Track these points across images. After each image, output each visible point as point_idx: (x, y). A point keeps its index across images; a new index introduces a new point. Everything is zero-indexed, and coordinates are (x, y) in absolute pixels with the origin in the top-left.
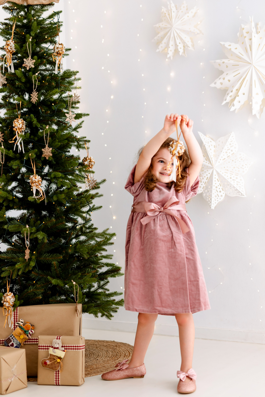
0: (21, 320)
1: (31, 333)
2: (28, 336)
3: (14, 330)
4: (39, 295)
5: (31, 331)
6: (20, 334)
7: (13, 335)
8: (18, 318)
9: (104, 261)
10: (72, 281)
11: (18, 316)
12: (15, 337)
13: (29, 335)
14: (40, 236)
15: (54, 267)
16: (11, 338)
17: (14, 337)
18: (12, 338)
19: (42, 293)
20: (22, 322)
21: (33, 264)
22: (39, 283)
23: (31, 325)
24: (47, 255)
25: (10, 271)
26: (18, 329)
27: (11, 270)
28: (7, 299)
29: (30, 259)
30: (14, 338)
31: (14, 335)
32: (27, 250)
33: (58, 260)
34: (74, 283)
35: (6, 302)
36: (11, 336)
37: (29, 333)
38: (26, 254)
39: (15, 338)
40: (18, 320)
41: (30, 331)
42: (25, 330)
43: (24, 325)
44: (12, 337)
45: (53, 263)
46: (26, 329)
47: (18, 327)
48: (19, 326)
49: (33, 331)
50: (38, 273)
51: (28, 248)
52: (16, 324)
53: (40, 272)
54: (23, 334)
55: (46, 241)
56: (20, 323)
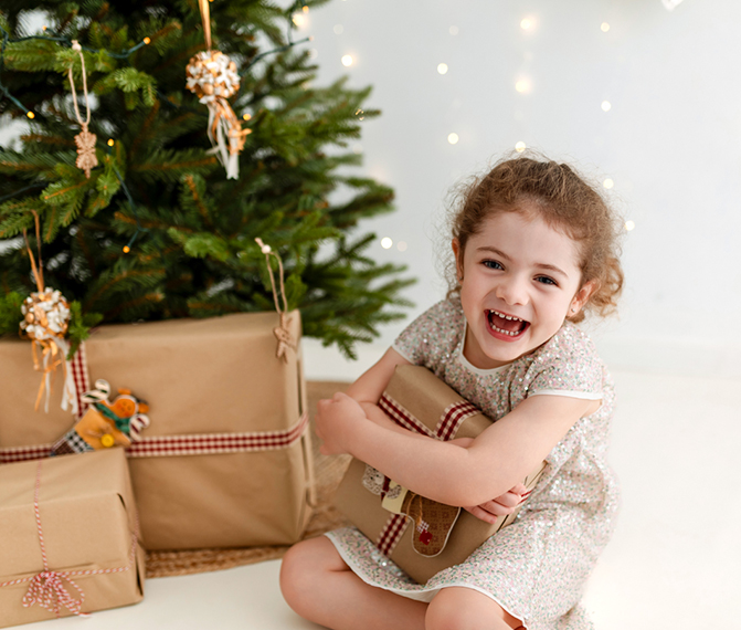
0: (99, 385)
1: (138, 425)
2: (128, 435)
3: (81, 415)
4: (153, 289)
5: (140, 420)
6: (102, 432)
7: (76, 434)
8: (86, 376)
9: (343, 171)
10: (258, 240)
11: (85, 369)
12: (86, 439)
13: (133, 433)
14: (128, 80)
15: (191, 193)
16: (71, 443)
17: (81, 439)
18: (76, 444)
19: (163, 281)
20: (104, 391)
21: (109, 186)
22: (145, 247)
23: (138, 401)
24: (163, 155)
25: (30, 214)
26: (93, 414)
27: (34, 212)
28: (37, 313)
29: (100, 169)
30: (81, 444)
31: (81, 434)
32: (82, 134)
33: (204, 171)
34: (266, 249)
35: (33, 323)
36: (71, 438)
37: (134, 427)
38: (79, 152)
39: (86, 445)
40: (87, 383)
41: (134, 421)
42: (116, 418)
43: (111, 399)
44: (76, 439)
45: (184, 178)
46: (119, 415)
47: (92, 408)
48: (95, 404)
49: (144, 418)
50: (135, 218)
51: (86, 129)
52: (84, 399)
53: (143, 212)
54: (111, 429)
55: (151, 100)
56: (95, 393)
